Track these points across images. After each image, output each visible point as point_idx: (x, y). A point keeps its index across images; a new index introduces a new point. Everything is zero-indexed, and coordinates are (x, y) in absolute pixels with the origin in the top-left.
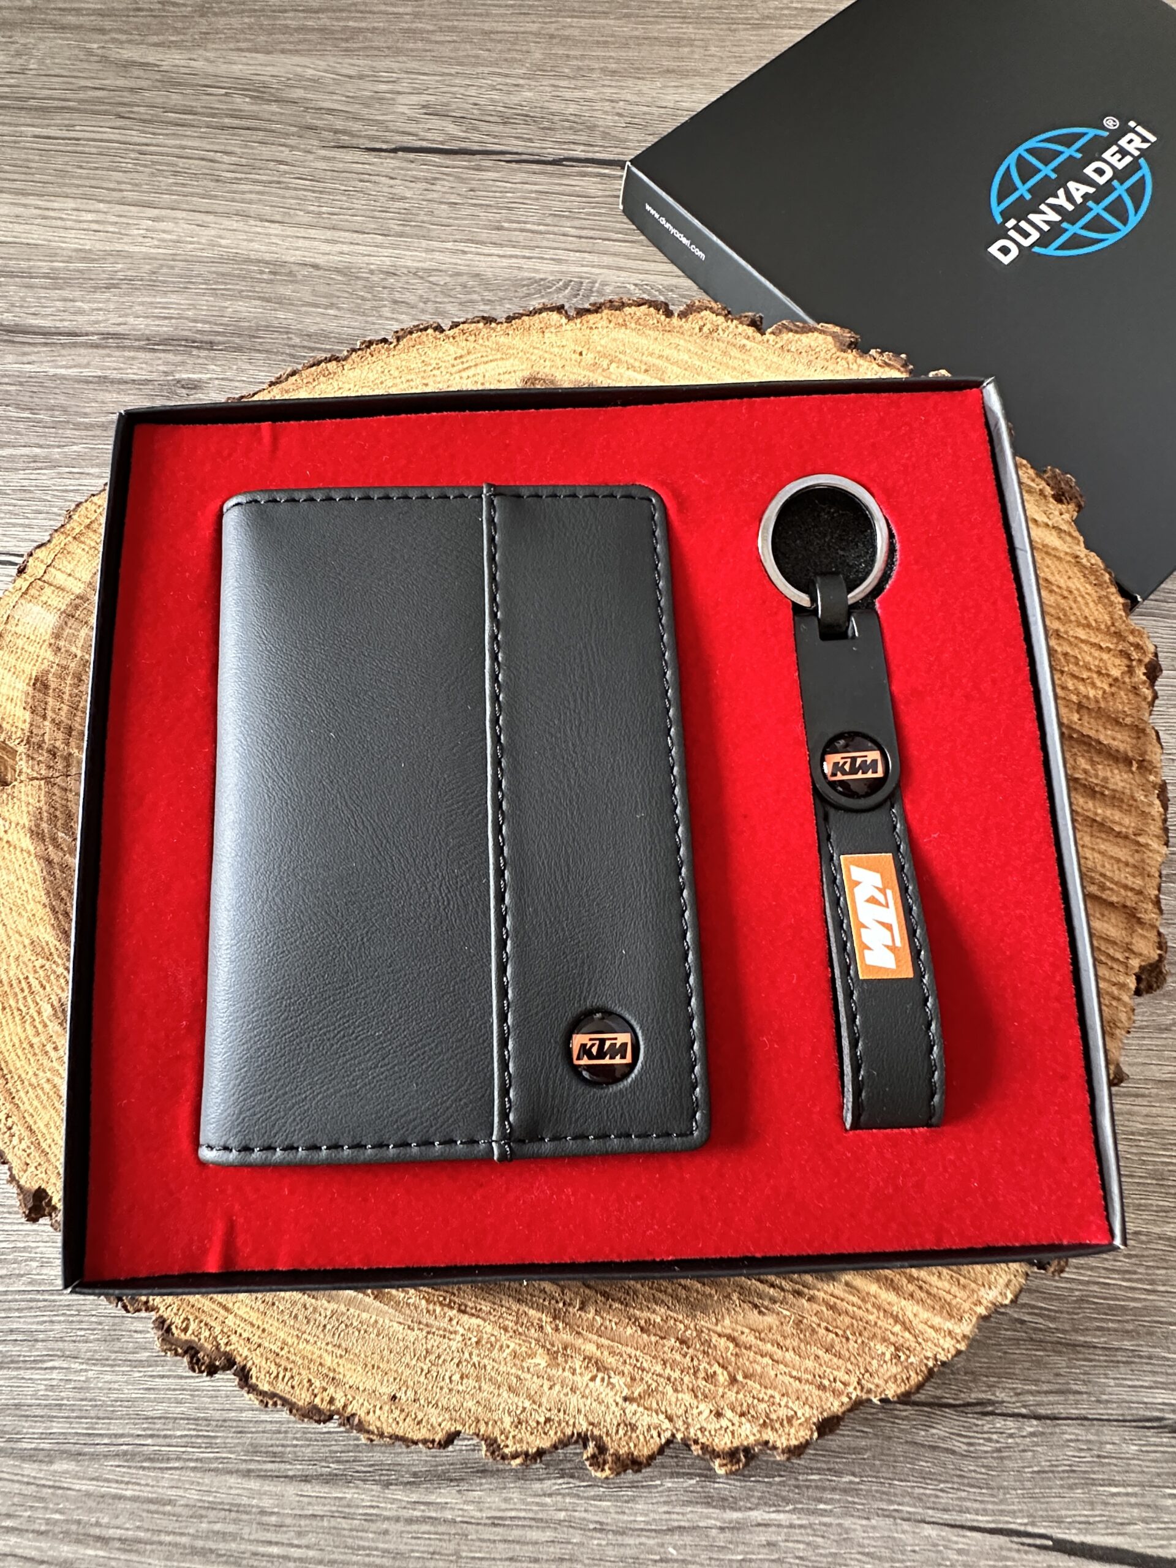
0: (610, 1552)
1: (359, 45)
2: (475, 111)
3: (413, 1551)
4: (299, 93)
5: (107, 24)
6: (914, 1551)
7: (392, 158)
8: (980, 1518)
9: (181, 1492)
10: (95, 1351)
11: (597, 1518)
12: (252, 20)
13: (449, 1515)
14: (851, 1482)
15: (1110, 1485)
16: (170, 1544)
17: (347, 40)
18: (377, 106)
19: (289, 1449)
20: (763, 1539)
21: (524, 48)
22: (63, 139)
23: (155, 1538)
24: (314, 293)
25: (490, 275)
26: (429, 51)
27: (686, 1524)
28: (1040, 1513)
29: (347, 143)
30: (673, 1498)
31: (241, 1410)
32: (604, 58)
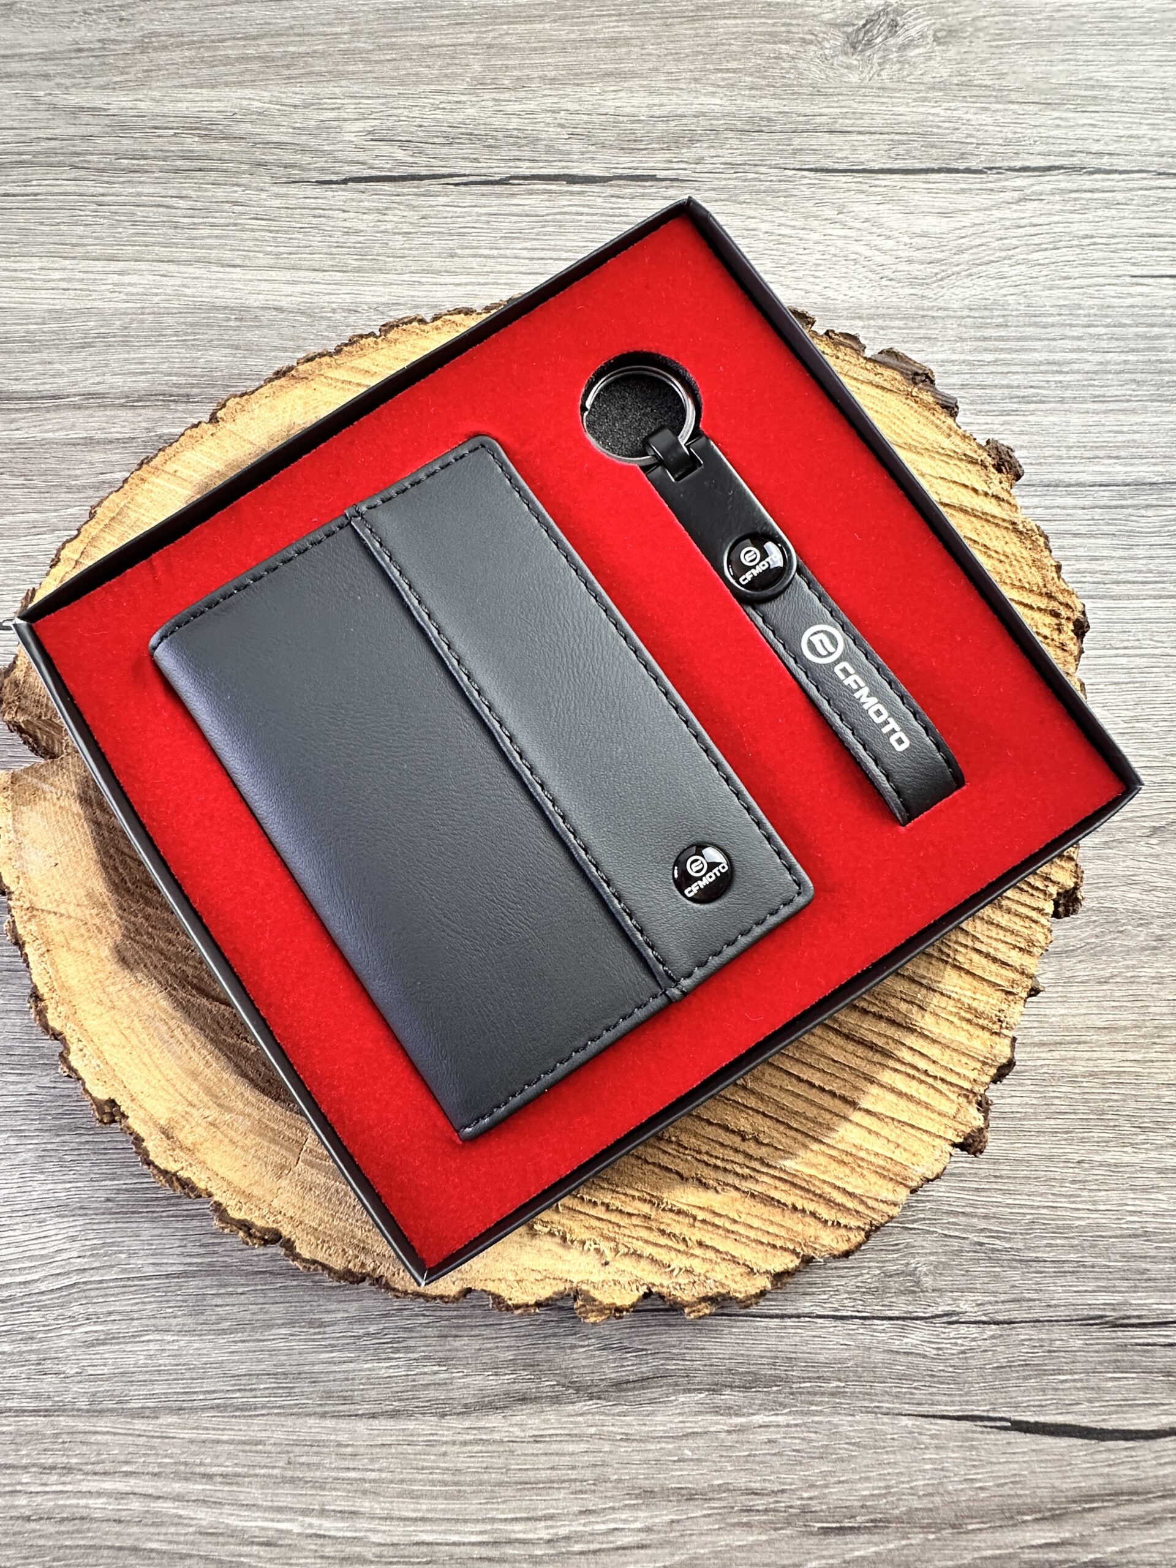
0: (637, 1457)
1: (302, 71)
2: (420, 134)
3: (469, 1467)
4: (247, 128)
5: (50, 68)
6: (893, 1439)
7: (343, 190)
8: (949, 1408)
9: (268, 1434)
10: (184, 1325)
11: (623, 1431)
12: (193, 53)
13: (496, 1436)
14: (838, 1387)
15: (1059, 1374)
16: (264, 1476)
17: (287, 67)
18: (324, 135)
19: (356, 1393)
20: (764, 1437)
21: (464, 62)
22: (23, 195)
23: (252, 1472)
24: (281, 337)
26: (370, 72)
27: (699, 1430)
28: (1000, 1401)
30: (687, 1410)
31: (313, 1364)
32: (542, 65)
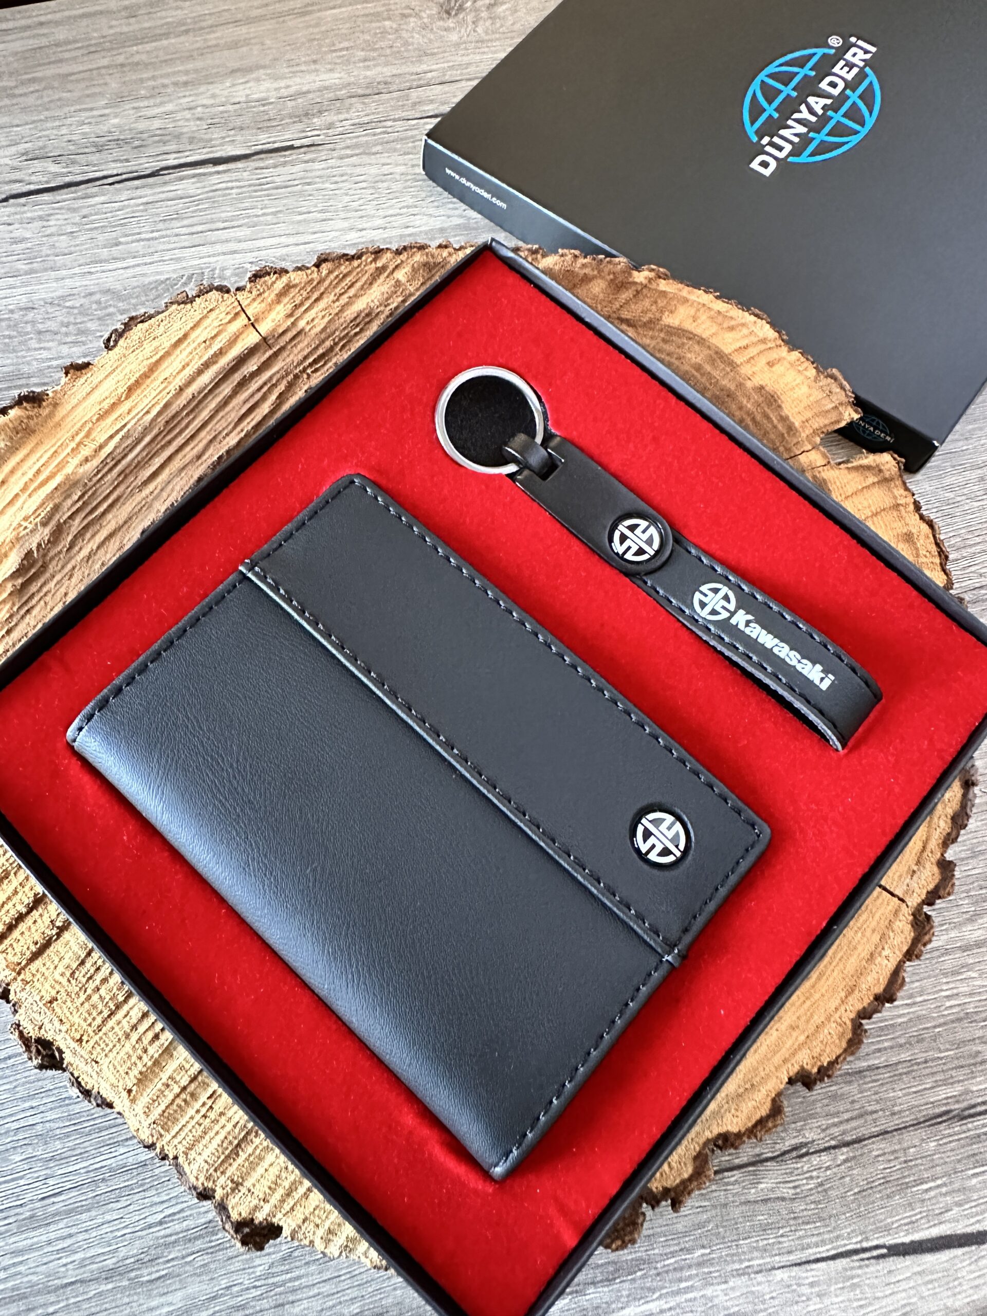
6: (772, 1298)
7: (4, 207)
8: (821, 1249)
15: (922, 1183)
25: (119, 287)
26: (17, 104)
28: (870, 1227)
32: (174, 73)
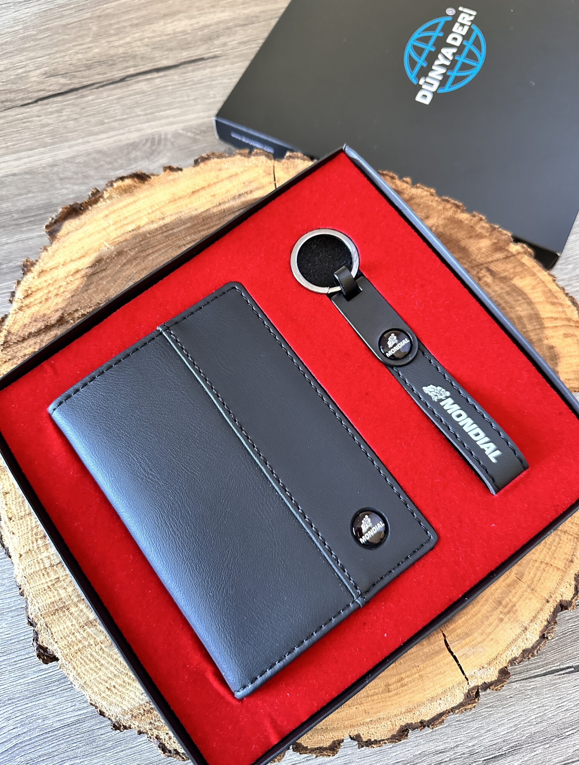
29: (10, 106)
